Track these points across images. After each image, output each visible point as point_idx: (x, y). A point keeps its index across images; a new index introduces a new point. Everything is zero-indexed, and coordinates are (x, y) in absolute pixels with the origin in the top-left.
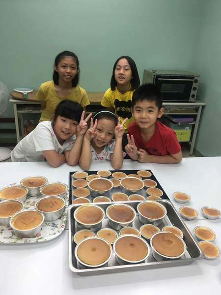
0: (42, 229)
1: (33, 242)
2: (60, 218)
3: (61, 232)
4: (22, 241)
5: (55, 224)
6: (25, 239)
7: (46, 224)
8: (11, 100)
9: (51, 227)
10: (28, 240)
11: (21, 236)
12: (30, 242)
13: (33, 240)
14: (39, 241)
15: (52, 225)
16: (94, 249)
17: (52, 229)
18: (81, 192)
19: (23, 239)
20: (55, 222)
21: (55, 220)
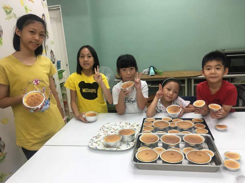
0: (120, 145)
1: (114, 150)
2: (132, 141)
3: (131, 147)
4: (108, 149)
7: (124, 143)
8: (116, 80)
10: (112, 149)
11: (108, 146)
13: (114, 149)
14: (118, 150)
15: (127, 144)
16: (147, 154)
17: (127, 146)
18: (148, 128)
20: (129, 143)
21: (129, 142)
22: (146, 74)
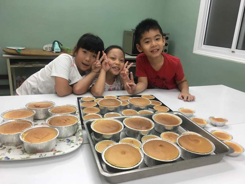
0: (56, 145)
1: (49, 156)
2: (74, 135)
4: (37, 156)
5: (70, 140)
6: (40, 154)
7: (61, 141)
8: (4, 55)
9: (66, 143)
10: (43, 154)
11: (34, 151)
12: (46, 156)
13: (49, 154)
14: (57, 154)
15: (66, 141)
16: (124, 153)
17: (68, 144)
18: (92, 110)
19: (37, 154)
20: (69, 138)
21: (70, 136)
22: (49, 50)
